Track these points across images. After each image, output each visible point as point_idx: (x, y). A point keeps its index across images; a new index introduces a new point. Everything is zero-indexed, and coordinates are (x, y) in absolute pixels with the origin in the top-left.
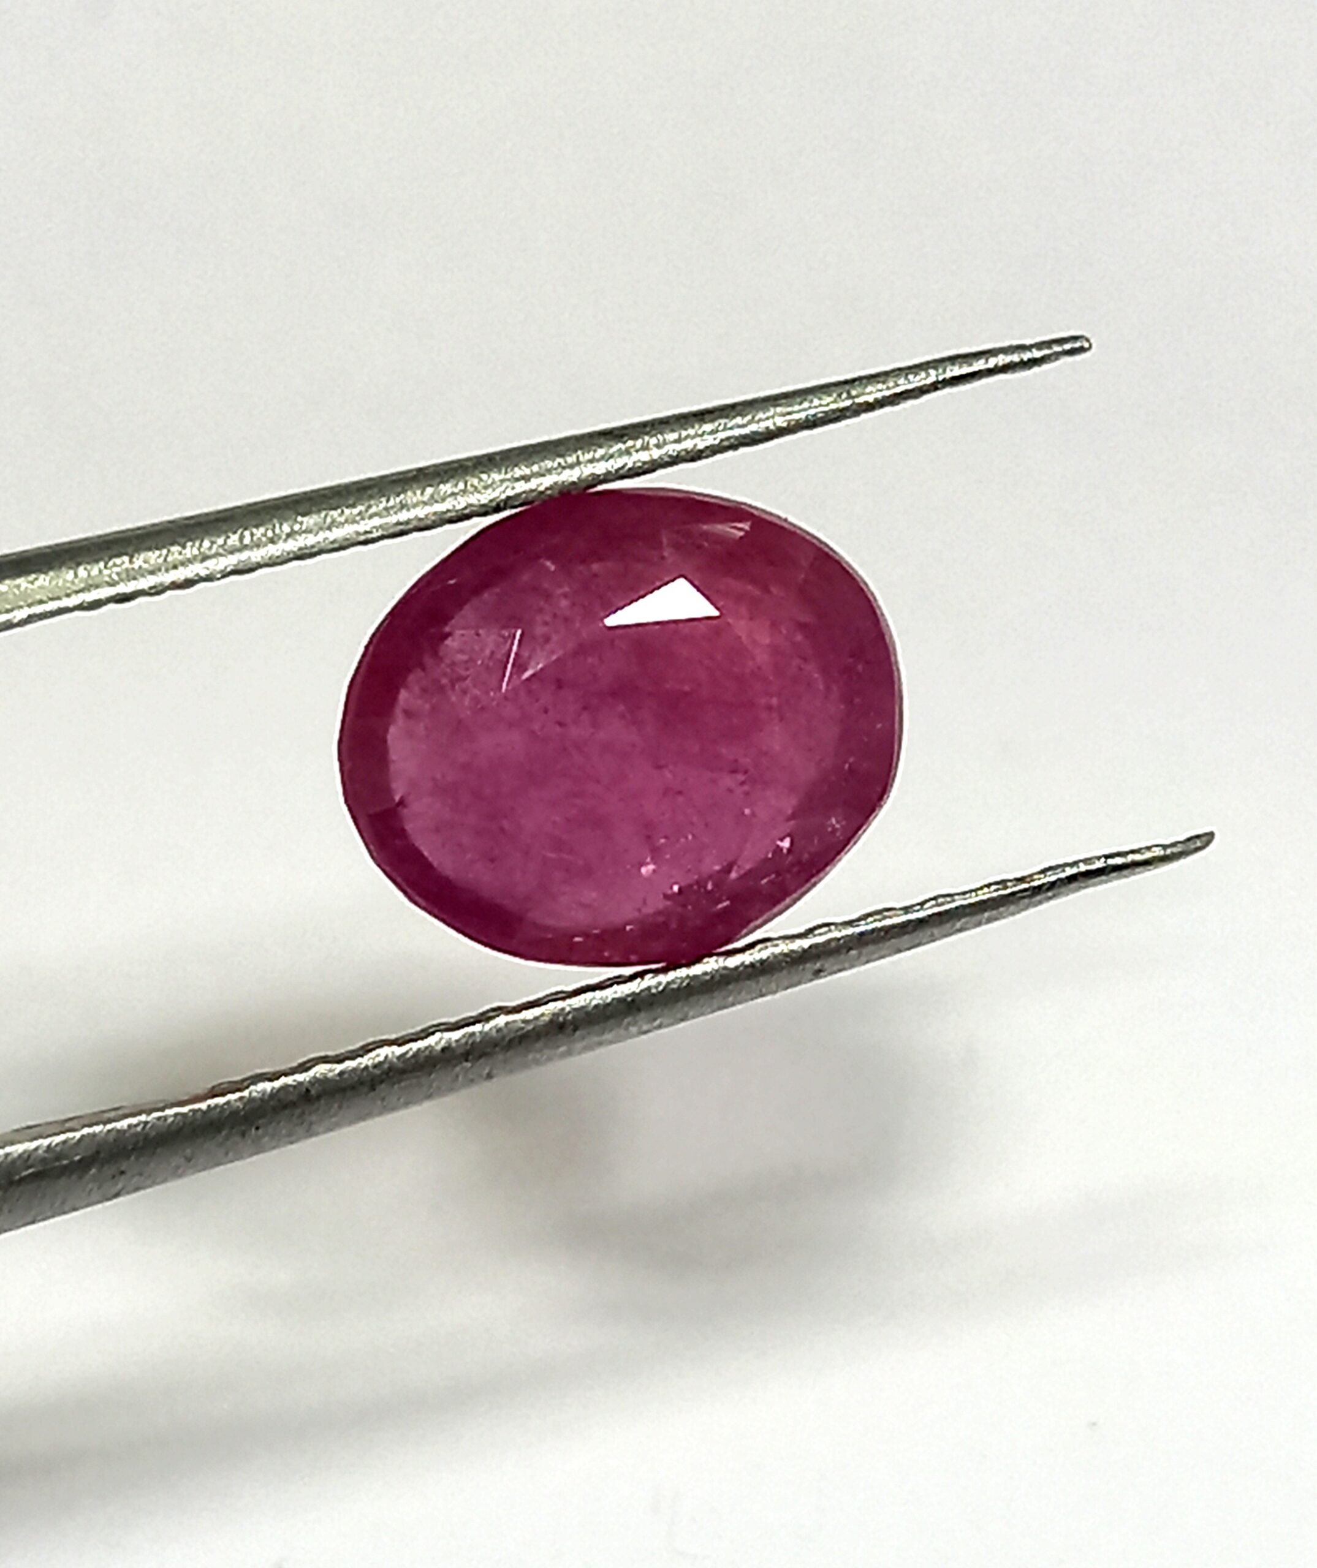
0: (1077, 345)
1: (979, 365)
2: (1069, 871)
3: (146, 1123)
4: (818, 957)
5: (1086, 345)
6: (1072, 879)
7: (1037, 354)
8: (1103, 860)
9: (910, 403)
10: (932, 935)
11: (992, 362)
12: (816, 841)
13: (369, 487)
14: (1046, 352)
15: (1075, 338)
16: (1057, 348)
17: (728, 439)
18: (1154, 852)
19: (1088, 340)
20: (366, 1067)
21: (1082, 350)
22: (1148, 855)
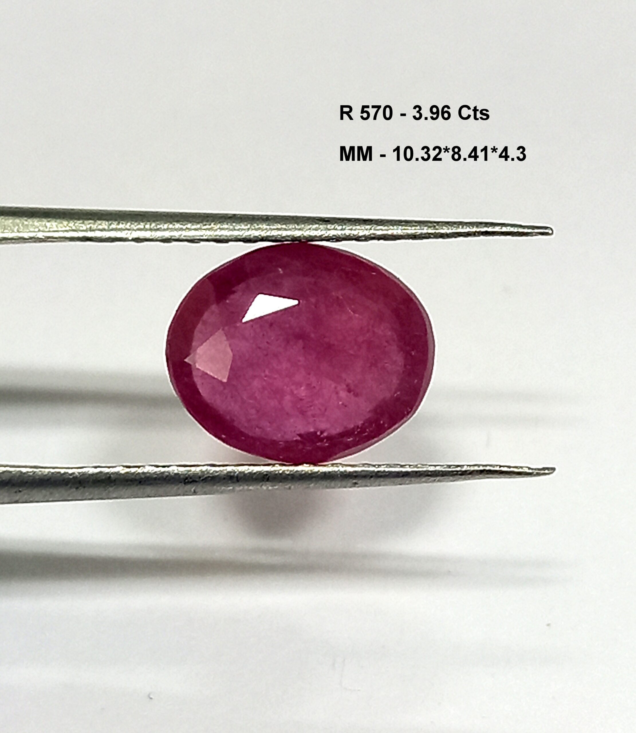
0: (547, 231)
1: (497, 229)
2: (481, 468)
3: (35, 472)
4: (356, 477)
5: (550, 232)
6: (482, 472)
7: (526, 230)
8: (498, 467)
9: (461, 238)
10: (411, 481)
11: (504, 229)
12: (374, 425)
13: (208, 217)
14: (530, 231)
15: (546, 228)
16: (536, 231)
17: (374, 234)
18: (524, 470)
19: (552, 229)
20: (139, 473)
21: (547, 234)
22: (520, 470)
